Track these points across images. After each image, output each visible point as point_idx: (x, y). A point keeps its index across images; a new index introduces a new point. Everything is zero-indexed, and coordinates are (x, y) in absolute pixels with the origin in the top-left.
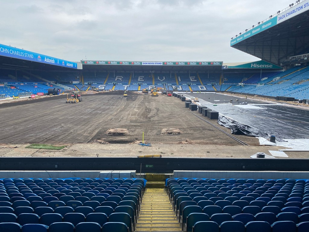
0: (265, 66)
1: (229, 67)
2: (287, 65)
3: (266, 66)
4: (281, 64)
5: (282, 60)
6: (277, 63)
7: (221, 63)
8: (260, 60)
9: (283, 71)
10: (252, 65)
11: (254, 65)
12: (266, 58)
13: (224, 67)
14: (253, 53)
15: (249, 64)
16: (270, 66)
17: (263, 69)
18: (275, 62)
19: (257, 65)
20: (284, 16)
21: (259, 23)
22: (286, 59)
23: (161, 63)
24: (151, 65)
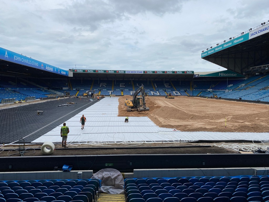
0: (230, 75)
1: (200, 75)
2: (248, 75)
3: (232, 75)
4: (244, 74)
5: (244, 70)
6: (240, 73)
7: (193, 72)
8: (226, 69)
9: (246, 79)
10: (220, 74)
11: (222, 74)
12: (231, 69)
13: (196, 76)
14: (221, 64)
15: (217, 73)
16: (235, 75)
17: (229, 78)
18: (238, 71)
19: (224, 74)
20: (256, 33)
21: (231, 38)
22: (248, 69)
23: (142, 72)
24: (133, 73)
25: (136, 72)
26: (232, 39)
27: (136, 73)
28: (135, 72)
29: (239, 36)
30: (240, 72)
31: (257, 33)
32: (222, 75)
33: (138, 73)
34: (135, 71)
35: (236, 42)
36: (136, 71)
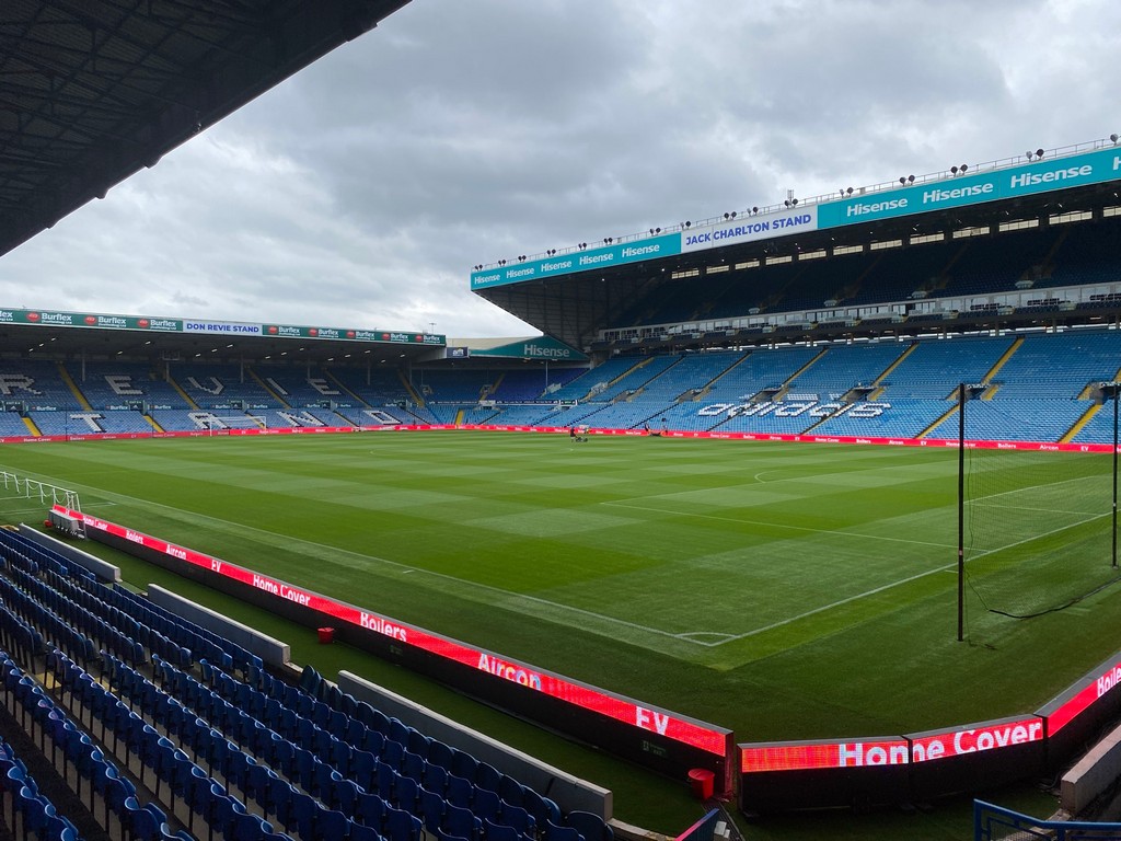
0: (553, 351)
1: (473, 352)
2: (597, 353)
3: (557, 353)
4: (586, 349)
5: (586, 339)
6: (575, 346)
7: (443, 338)
8: (541, 334)
9: (591, 366)
10: (526, 349)
11: (531, 350)
12: (552, 332)
13: (455, 353)
15: (519, 346)
16: (566, 353)
18: (571, 342)
19: (538, 349)
20: (707, 238)
21: (610, 240)
22: (594, 335)
23: (257, 330)
24: (218, 332)
25: (232, 328)
26: (614, 242)
27: (232, 332)
28: (228, 328)
29: (642, 237)
30: (574, 342)
31: (710, 237)
32: (533, 351)
33: (238, 333)
34: (226, 325)
35: (630, 255)
36: (232, 325)
